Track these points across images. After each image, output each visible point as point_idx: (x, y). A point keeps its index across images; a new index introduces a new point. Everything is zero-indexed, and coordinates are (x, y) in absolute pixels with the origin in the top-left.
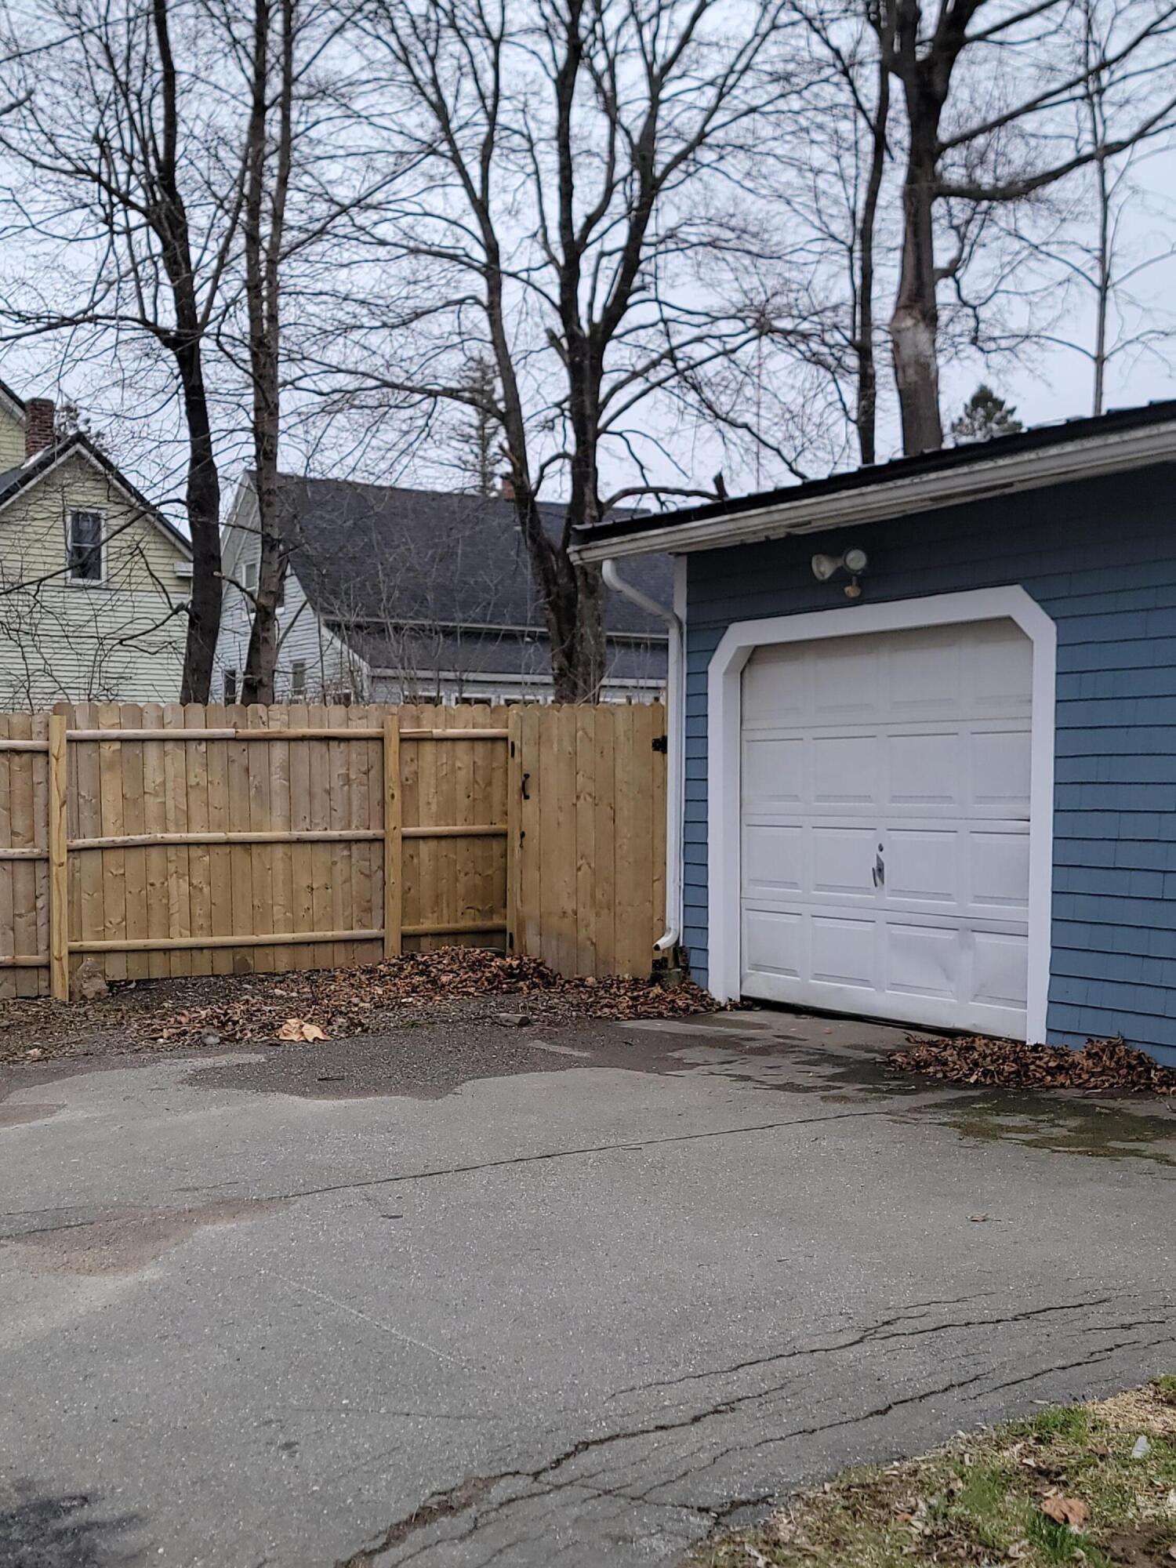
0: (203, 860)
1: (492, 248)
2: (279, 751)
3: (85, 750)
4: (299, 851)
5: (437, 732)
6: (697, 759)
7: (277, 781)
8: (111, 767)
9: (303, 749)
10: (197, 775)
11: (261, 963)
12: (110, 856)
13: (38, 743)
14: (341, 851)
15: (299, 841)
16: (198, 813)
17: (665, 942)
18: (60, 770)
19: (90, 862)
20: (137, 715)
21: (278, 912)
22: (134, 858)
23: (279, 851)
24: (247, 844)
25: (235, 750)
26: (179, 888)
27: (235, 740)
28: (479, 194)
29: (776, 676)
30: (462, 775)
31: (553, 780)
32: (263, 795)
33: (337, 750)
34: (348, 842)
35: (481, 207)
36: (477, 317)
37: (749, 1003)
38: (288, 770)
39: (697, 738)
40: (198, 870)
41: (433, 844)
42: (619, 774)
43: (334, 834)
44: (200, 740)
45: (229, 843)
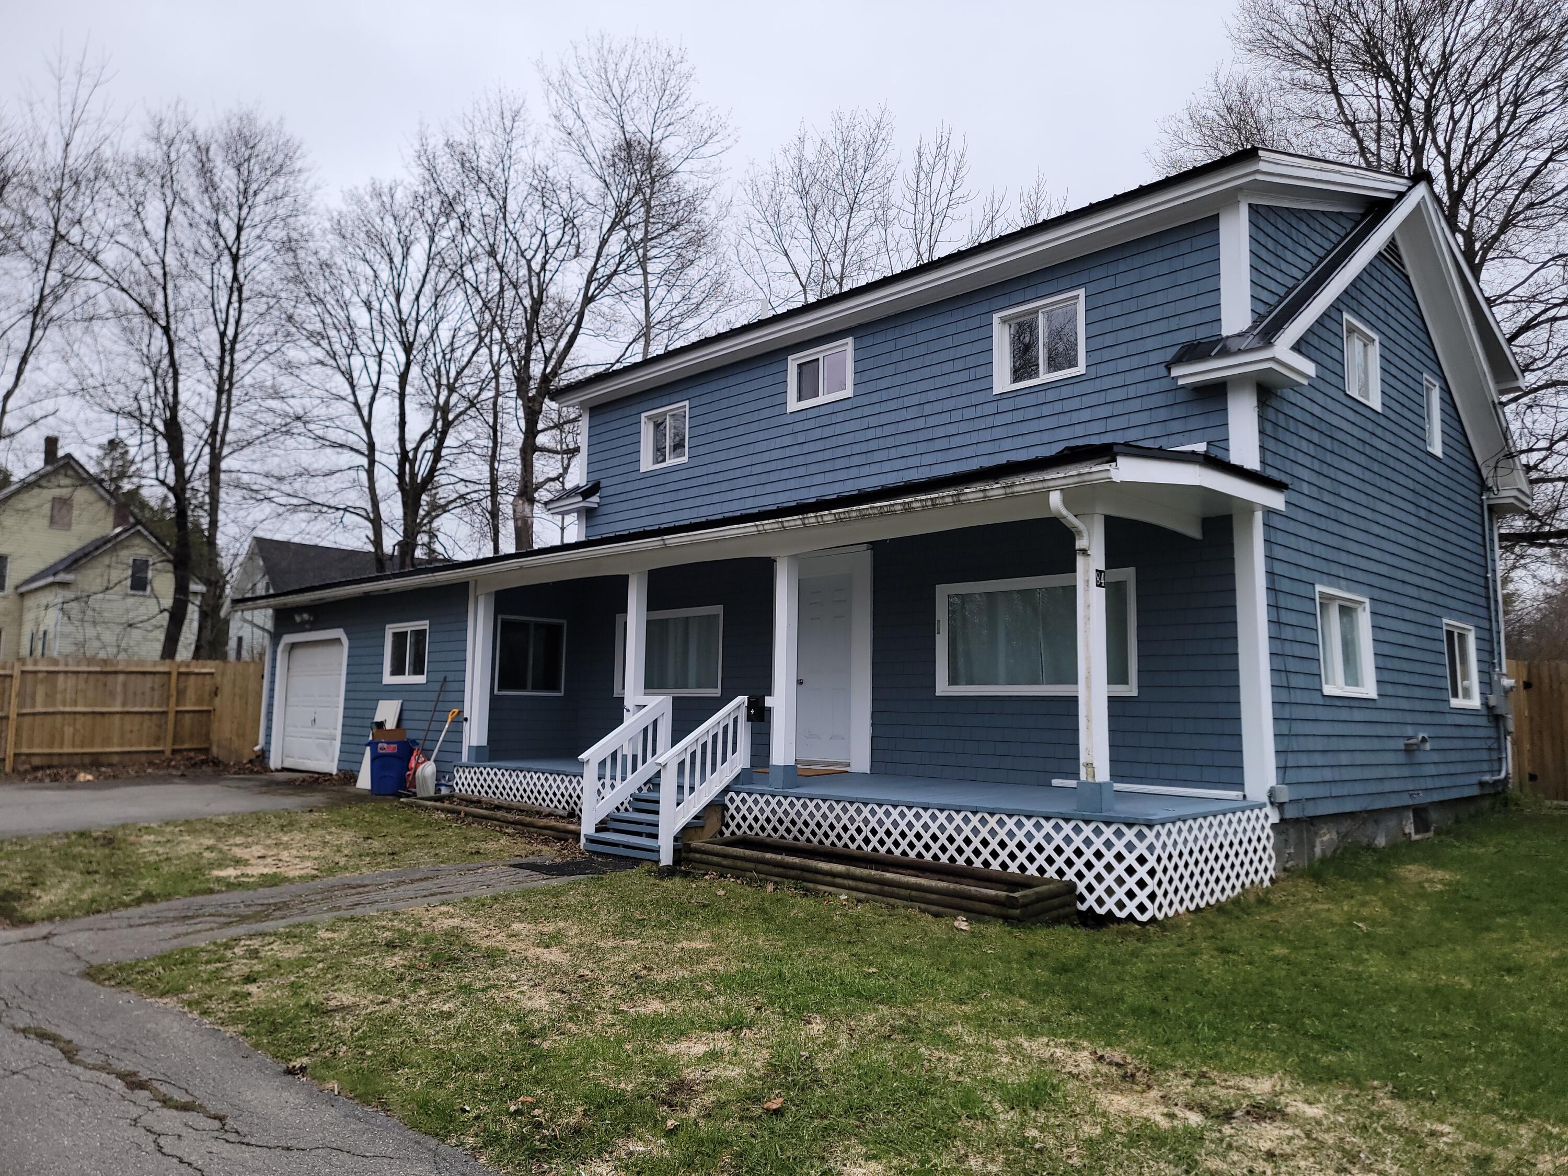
0: (80, 720)
1: (371, 446)
2: (121, 678)
3: (29, 676)
4: (127, 717)
5: (196, 670)
6: (273, 682)
7: (119, 689)
8: (42, 681)
9: (132, 677)
10: (82, 685)
11: (103, 759)
12: (38, 718)
13: (8, 672)
14: (147, 717)
15: (128, 713)
16: (80, 700)
17: (257, 748)
18: (16, 683)
19: (28, 720)
20: (55, 662)
21: (115, 740)
22: (49, 719)
23: (118, 717)
24: (102, 714)
25: (101, 677)
26: (69, 730)
27: (101, 672)
28: (366, 419)
29: (298, 653)
30: (207, 688)
31: (226, 689)
32: (112, 694)
33: (149, 677)
34: (151, 713)
35: (368, 426)
36: (364, 476)
37: (284, 769)
38: (125, 685)
39: (273, 674)
40: (79, 725)
41: (191, 715)
42: (250, 687)
43: (144, 709)
44: (84, 672)
45: (93, 713)
